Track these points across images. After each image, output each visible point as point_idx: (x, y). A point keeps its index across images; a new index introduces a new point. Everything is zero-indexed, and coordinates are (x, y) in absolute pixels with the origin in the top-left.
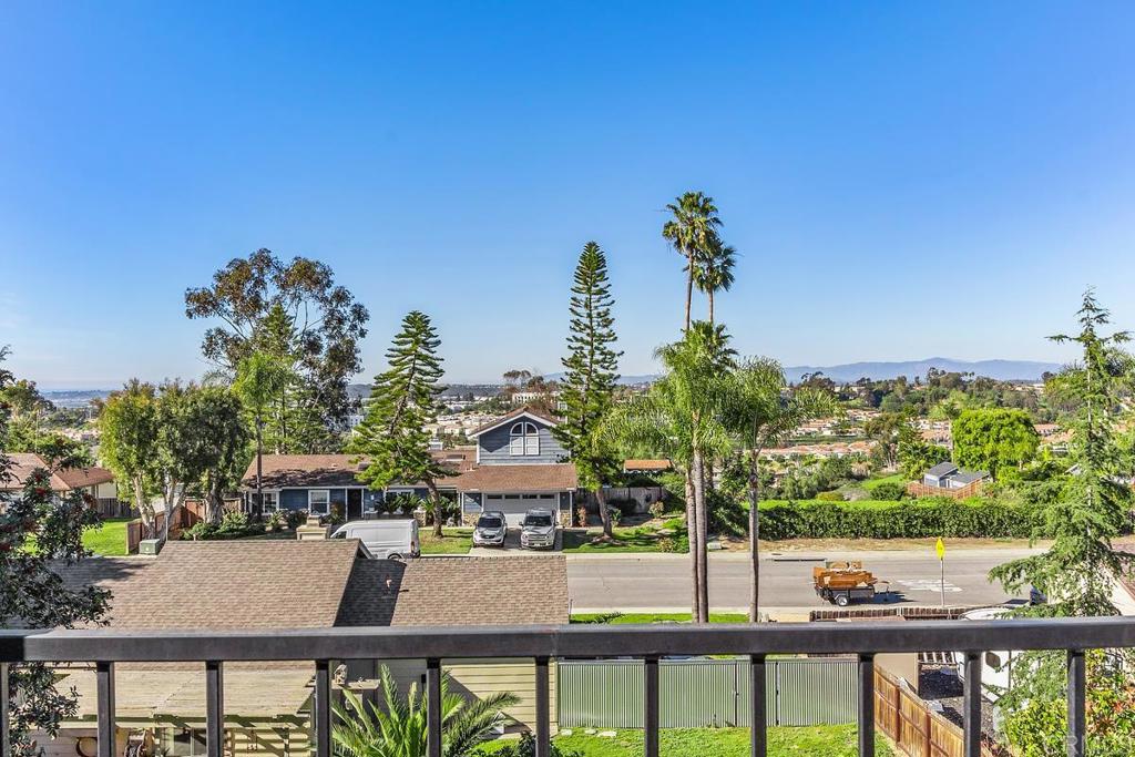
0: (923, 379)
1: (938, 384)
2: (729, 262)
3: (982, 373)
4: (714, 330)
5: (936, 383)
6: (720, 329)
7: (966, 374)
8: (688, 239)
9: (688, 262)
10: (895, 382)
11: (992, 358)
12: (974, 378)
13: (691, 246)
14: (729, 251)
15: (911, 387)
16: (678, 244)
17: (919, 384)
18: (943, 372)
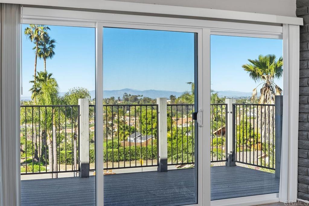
0: (121, 98)
1: (128, 100)
2: (53, 46)
3: (146, 95)
4: (48, 75)
5: (127, 100)
6: (50, 75)
7: (139, 96)
8: (35, 35)
9: (35, 45)
10: (110, 99)
11: (149, 89)
12: (142, 98)
13: (37, 39)
14: (53, 41)
15: (116, 101)
16: (31, 37)
17: (120, 100)
18: (130, 95)
